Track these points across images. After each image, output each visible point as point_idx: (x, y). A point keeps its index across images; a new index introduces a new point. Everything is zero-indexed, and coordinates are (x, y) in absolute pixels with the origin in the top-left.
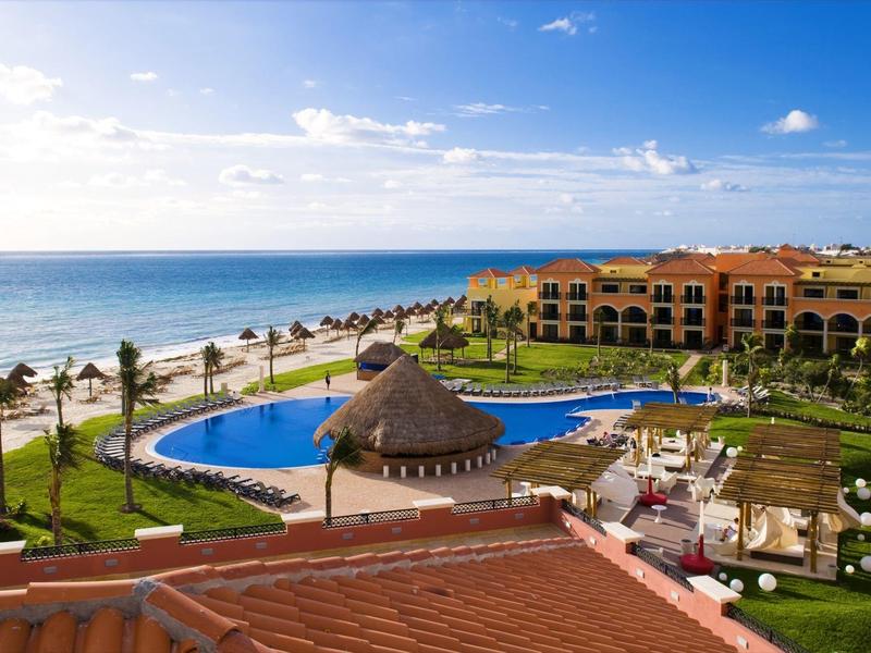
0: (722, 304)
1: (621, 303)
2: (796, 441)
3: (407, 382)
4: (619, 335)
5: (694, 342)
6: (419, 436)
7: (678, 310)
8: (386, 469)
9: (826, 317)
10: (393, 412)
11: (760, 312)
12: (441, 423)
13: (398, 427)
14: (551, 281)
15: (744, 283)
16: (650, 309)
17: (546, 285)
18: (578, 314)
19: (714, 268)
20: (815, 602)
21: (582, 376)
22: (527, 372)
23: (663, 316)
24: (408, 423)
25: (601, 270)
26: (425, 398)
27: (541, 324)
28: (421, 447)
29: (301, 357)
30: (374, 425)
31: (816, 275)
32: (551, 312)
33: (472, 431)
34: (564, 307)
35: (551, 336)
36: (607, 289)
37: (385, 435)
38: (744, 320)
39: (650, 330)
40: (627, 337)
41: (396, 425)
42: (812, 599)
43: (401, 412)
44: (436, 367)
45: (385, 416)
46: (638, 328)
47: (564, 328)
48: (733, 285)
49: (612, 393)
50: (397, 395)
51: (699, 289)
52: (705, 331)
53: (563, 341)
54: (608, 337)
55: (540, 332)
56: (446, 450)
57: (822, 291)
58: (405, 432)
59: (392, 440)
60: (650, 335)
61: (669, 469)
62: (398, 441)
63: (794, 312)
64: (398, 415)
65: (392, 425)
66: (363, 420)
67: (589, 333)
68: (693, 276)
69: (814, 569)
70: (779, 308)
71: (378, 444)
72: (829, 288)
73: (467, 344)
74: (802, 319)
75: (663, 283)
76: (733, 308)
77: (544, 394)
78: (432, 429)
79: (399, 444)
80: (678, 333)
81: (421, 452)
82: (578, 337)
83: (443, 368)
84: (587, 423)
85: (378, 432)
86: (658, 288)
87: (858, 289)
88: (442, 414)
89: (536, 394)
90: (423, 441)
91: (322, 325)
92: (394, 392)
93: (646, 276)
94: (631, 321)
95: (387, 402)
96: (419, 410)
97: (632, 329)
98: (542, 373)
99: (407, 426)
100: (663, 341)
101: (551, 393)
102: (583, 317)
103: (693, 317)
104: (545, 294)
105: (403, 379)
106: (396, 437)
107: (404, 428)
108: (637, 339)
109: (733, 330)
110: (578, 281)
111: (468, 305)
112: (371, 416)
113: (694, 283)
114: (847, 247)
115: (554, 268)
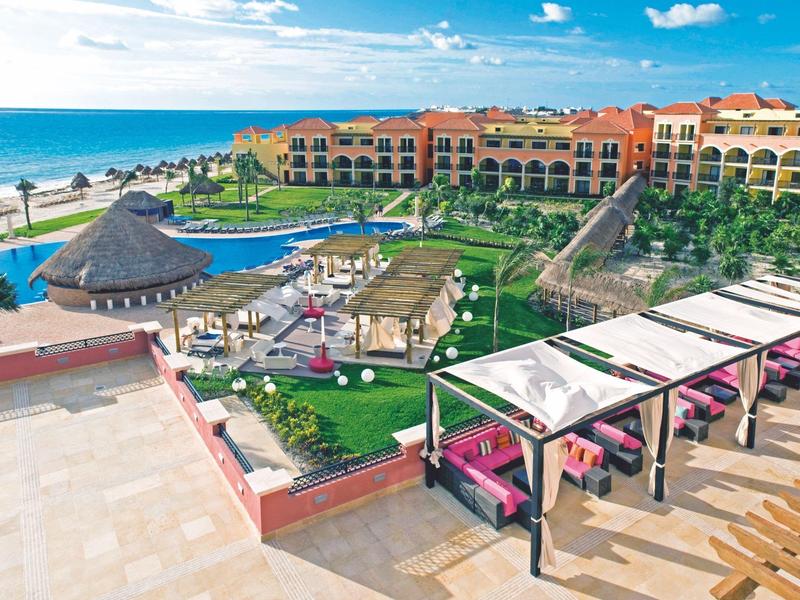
0: (429, 152)
1: (353, 153)
2: (428, 261)
3: (116, 227)
4: (353, 178)
5: (408, 182)
6: (123, 273)
7: (396, 158)
8: (93, 303)
9: (501, 162)
10: (101, 254)
11: (455, 159)
12: (147, 261)
13: (104, 267)
14: (298, 136)
15: (444, 136)
16: (375, 158)
17: (295, 140)
18: (320, 163)
19: (424, 124)
20: (399, 388)
21: (311, 213)
22: (268, 211)
23: (386, 163)
24: (115, 263)
25: (337, 127)
26: (132, 240)
27: (292, 171)
28: (123, 283)
29: (77, 204)
30: (82, 266)
31: (498, 130)
32: (300, 162)
33: (174, 266)
34: (310, 157)
35: (301, 181)
36: (342, 142)
37: (90, 275)
38: (445, 164)
39: (377, 174)
40: (360, 179)
41: (101, 265)
42: (397, 385)
43: (109, 253)
44: (192, 210)
45: (92, 258)
46: (368, 173)
47: (311, 174)
48: (436, 137)
49: (328, 225)
50: (105, 239)
51: (411, 141)
52: (417, 174)
53: (310, 184)
54: (345, 180)
55: (292, 178)
56: (147, 284)
57: (498, 142)
58: (109, 271)
59: (96, 279)
60: (377, 178)
61: (336, 286)
62: (101, 279)
63: (479, 157)
64: (105, 256)
65: (97, 265)
66: (71, 262)
67: (330, 177)
68: (407, 131)
69: (409, 361)
70: (469, 155)
71: (82, 283)
72: (504, 140)
73: (222, 189)
74: (485, 163)
75: (384, 136)
76: (437, 155)
77: (272, 229)
78: (136, 267)
79: (101, 282)
80: (397, 176)
81: (123, 288)
82: (322, 180)
83: (198, 210)
84: (295, 252)
85: (83, 273)
86: (381, 140)
87: (522, 140)
88: (148, 253)
89: (265, 230)
90: (126, 277)
91: (107, 175)
92: (102, 236)
93: (371, 131)
94: (362, 167)
95: (95, 245)
96: (125, 252)
97: (363, 173)
98: (280, 212)
99: (112, 265)
100: (386, 182)
101: (278, 228)
102: (324, 165)
103: (408, 163)
104: (294, 148)
105: (112, 225)
106: (100, 276)
107: (109, 267)
108: (367, 181)
109: (437, 173)
110: (320, 136)
111: (233, 157)
112: (80, 258)
113: (407, 137)
114: (542, 109)
115: (300, 126)
